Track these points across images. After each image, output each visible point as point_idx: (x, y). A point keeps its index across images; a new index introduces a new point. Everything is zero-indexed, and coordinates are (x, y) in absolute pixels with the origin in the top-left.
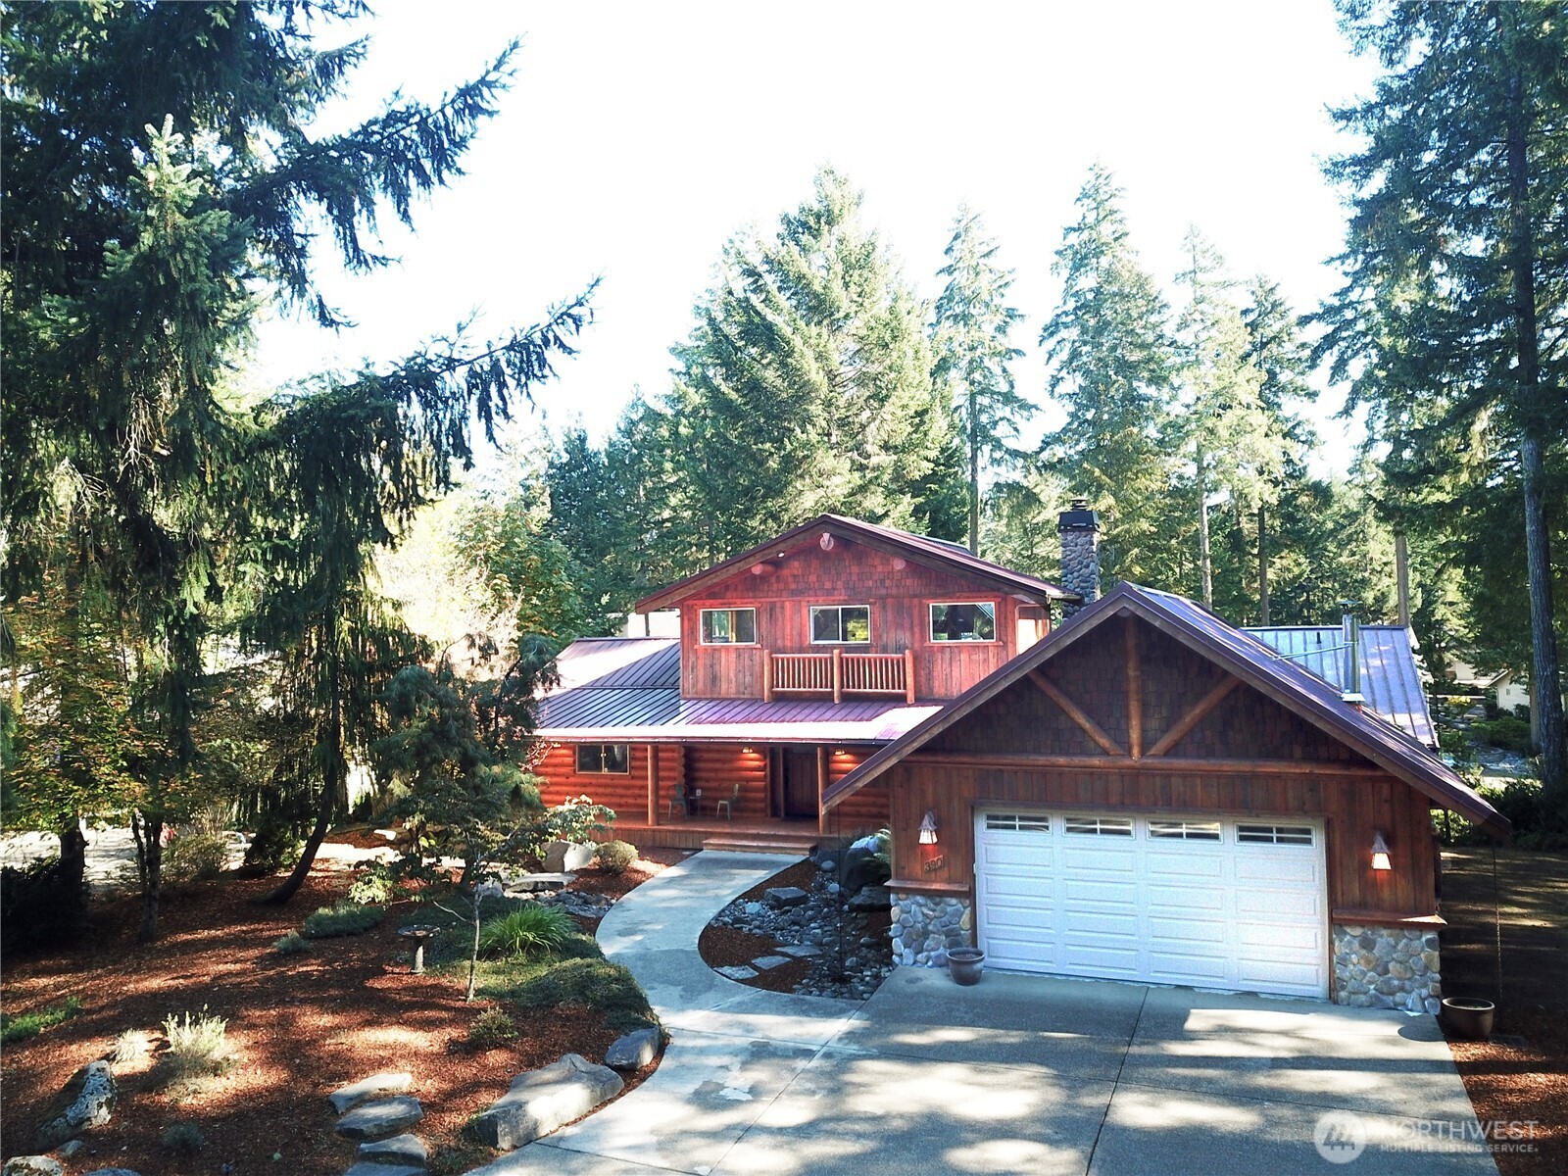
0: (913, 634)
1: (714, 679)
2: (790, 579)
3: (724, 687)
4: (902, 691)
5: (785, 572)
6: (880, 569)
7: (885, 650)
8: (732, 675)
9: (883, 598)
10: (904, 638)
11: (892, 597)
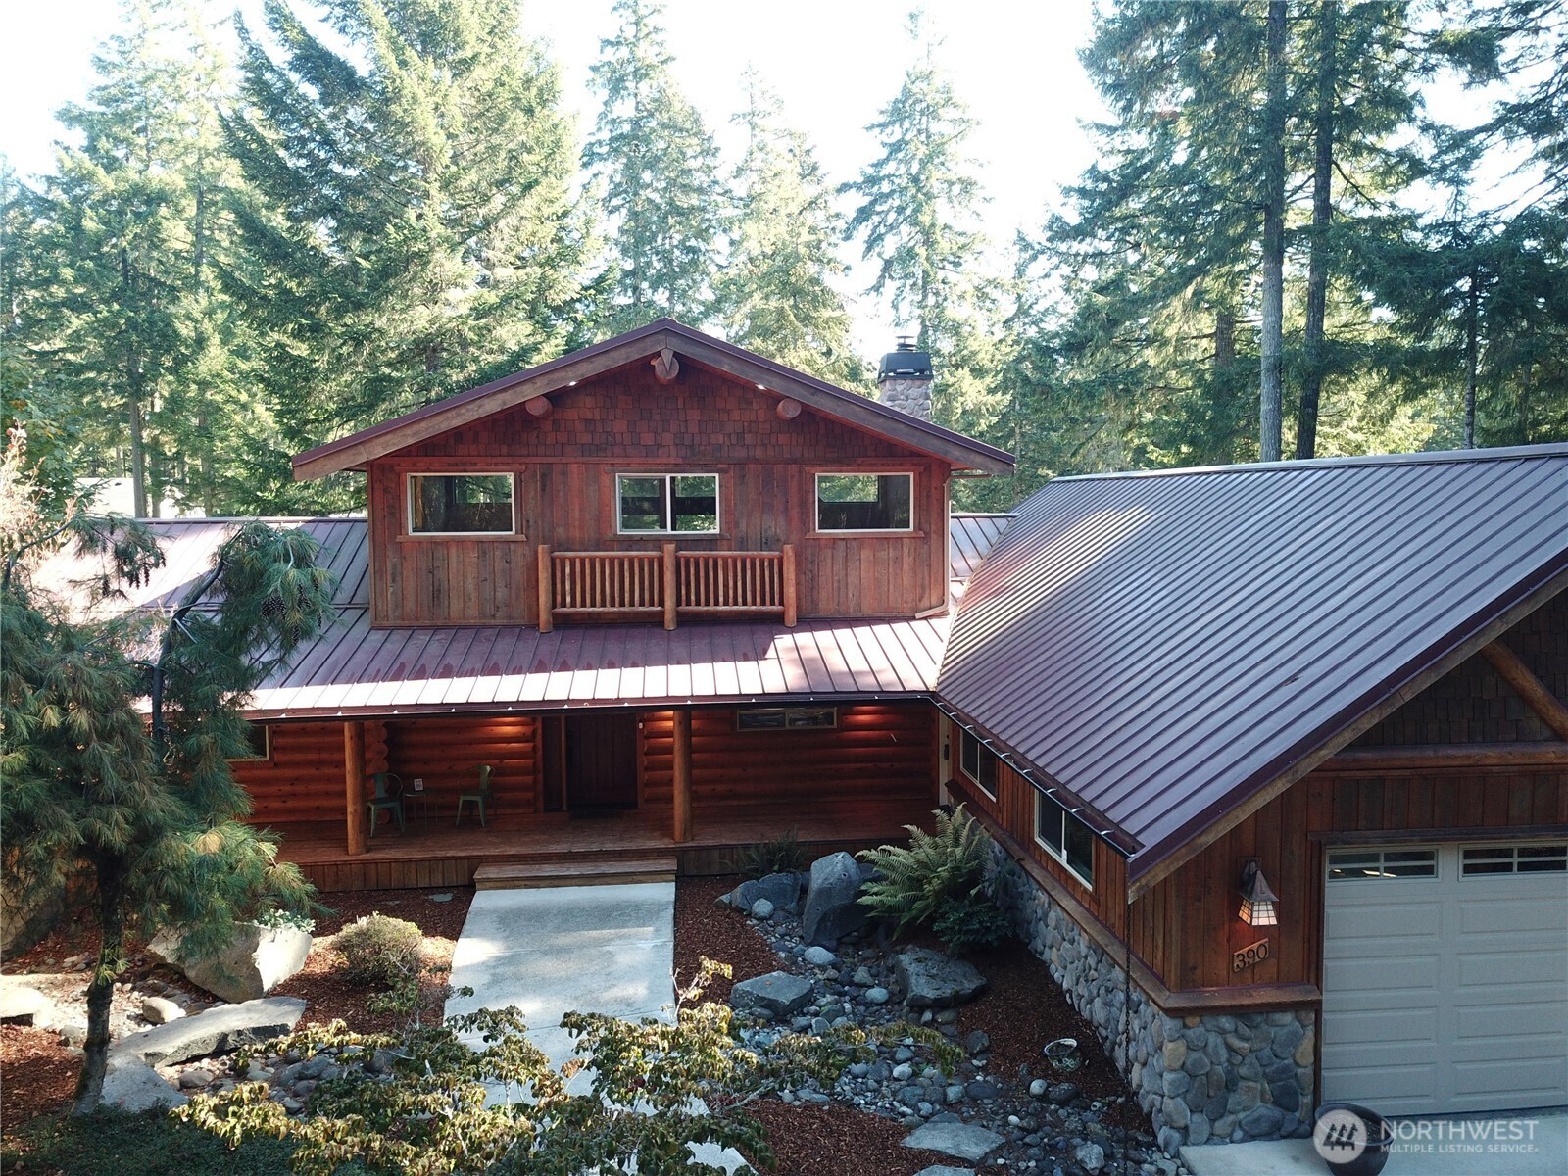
0: (788, 520)
1: (437, 595)
2: (580, 427)
3: (456, 606)
4: (777, 608)
5: (571, 414)
6: (736, 415)
7: (742, 545)
8: (471, 586)
9: (741, 464)
10: (775, 525)
11: (756, 460)
